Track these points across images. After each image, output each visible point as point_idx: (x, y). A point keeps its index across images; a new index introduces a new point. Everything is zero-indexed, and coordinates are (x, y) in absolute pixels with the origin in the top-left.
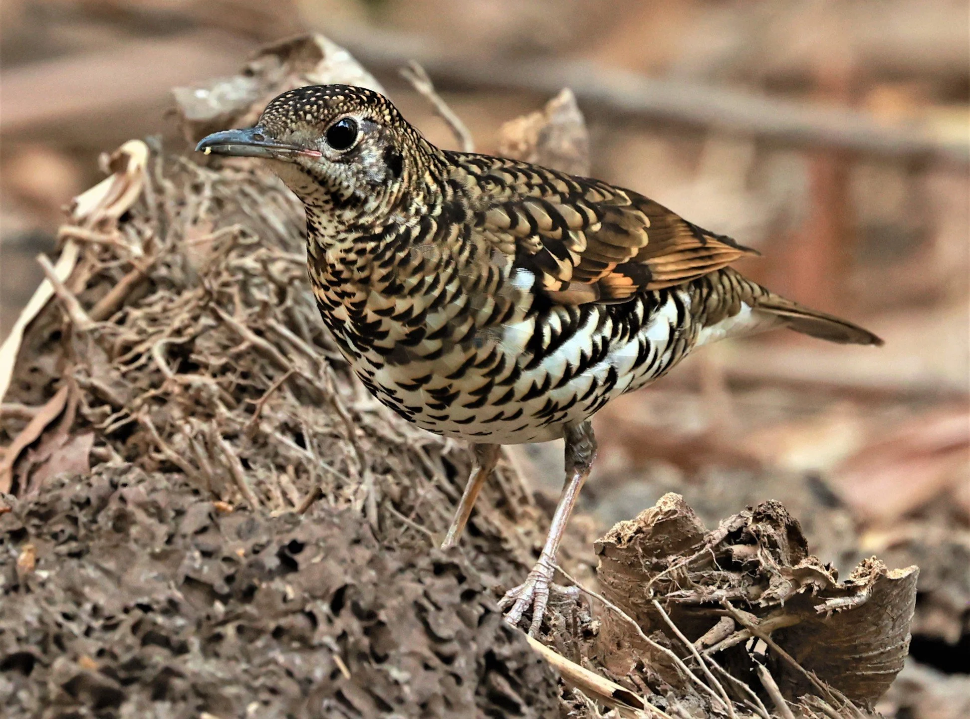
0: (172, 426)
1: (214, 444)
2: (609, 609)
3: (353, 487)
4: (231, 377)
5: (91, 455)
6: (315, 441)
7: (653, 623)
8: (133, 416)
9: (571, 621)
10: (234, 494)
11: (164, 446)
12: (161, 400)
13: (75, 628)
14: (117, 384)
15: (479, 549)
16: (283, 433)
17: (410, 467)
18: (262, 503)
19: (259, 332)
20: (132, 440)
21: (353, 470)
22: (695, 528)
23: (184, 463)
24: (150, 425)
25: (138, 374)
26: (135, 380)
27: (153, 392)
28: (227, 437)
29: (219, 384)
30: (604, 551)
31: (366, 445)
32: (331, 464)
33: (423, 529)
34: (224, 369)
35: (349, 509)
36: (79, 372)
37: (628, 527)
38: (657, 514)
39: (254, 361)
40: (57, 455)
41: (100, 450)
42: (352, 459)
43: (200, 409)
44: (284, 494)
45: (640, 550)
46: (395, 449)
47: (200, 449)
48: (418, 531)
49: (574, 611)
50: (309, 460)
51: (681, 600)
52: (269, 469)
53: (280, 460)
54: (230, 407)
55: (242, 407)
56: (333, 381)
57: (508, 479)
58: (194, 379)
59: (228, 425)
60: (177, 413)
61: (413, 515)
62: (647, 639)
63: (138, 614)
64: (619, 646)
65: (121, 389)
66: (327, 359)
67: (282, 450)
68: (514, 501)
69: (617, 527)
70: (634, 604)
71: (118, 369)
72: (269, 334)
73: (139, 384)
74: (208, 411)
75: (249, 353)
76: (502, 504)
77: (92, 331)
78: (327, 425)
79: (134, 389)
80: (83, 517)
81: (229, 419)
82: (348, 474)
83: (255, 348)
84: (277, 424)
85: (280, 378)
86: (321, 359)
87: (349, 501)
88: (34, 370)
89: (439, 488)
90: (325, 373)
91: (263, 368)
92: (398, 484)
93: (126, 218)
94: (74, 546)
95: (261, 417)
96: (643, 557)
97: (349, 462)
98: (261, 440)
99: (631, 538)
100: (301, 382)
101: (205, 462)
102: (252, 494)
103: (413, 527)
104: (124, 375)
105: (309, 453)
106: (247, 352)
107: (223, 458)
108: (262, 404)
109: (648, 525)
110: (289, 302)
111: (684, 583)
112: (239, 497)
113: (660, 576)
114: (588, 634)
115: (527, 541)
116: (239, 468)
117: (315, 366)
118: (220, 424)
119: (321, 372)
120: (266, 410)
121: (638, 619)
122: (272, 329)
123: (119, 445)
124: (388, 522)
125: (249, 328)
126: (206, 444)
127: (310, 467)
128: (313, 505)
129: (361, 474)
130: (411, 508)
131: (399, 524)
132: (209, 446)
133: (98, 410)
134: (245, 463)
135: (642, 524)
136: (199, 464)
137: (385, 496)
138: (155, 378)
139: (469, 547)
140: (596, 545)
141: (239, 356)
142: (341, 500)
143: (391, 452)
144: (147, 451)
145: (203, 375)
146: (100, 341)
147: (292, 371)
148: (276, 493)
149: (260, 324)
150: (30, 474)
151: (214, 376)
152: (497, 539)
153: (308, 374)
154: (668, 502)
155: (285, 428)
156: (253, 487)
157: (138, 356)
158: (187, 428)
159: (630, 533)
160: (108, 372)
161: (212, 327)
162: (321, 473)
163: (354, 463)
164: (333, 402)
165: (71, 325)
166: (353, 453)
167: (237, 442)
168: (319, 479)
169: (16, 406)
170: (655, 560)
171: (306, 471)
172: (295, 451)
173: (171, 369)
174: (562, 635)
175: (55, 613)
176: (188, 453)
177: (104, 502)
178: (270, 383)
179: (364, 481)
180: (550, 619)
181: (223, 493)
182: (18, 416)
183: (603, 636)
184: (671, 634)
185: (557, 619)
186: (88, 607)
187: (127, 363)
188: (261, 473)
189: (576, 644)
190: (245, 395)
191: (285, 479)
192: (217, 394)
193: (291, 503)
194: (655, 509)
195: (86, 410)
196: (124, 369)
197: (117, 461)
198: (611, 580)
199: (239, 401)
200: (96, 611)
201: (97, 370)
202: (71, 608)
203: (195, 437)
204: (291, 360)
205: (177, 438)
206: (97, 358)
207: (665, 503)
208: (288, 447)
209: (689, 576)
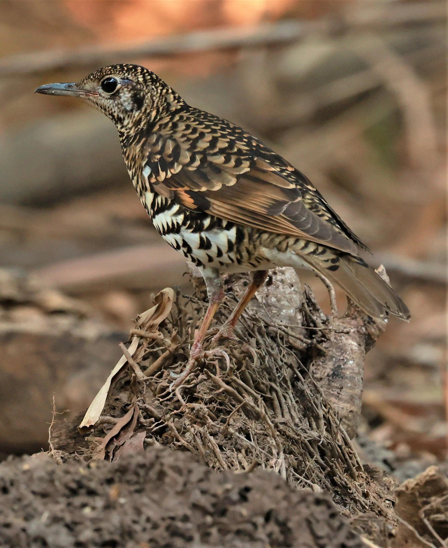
0: (185, 428)
1: (206, 438)
2: (402, 524)
3: (275, 460)
4: (214, 404)
5: (145, 442)
6: (256, 437)
7: (423, 530)
8: (166, 423)
9: (382, 529)
10: (215, 463)
11: (180, 439)
12: (180, 416)
13: (137, 528)
14: (158, 407)
15: (336, 492)
16: (240, 433)
17: (302, 450)
18: (229, 467)
19: (228, 383)
20: (165, 435)
21: (274, 451)
22: (445, 484)
23: (190, 447)
24: (174, 428)
25: (168, 403)
26: (167, 405)
27: (175, 411)
28: (211, 434)
29: (208, 408)
30: (399, 494)
31: (280, 440)
32: (263, 448)
33: (309, 481)
34: (211, 401)
35: (272, 471)
36: (139, 401)
37: (412, 482)
38: (426, 476)
39: (226, 397)
40: (128, 442)
41: (149, 440)
42: (274, 446)
43: (199, 420)
44: (240, 463)
45: (417, 494)
46: (295, 442)
47: (199, 441)
48: (306, 483)
49: (384, 524)
50: (253, 447)
51: (438, 519)
52: (233, 451)
53: (238, 446)
54: (213, 420)
55: (219, 419)
56: (265, 407)
57: (351, 458)
58: (196, 406)
59: (212, 428)
60: (187, 422)
61: (304, 475)
62: (421, 539)
63: (168, 522)
64: (406, 542)
65: (160, 410)
66: (262, 396)
67: (239, 441)
68: (354, 469)
69: (406, 482)
70: (415, 522)
71: (159, 400)
72: (233, 384)
73: (168, 407)
74: (203, 421)
75: (224, 393)
76: (348, 470)
77: (146, 381)
78: (261, 430)
79: (166, 409)
80: (142, 472)
81: (212, 425)
82: (272, 454)
83: (226, 391)
84: (237, 428)
85: (238, 406)
86: (259, 396)
87: (272, 467)
88: (117, 399)
89: (317, 462)
90: (261, 403)
91: (230, 400)
92: (296, 459)
93: (163, 325)
94: (137, 487)
95: (229, 425)
96: (419, 497)
97: (273, 448)
98: (229, 437)
99: (413, 489)
100: (249, 408)
101: (201, 447)
102: (224, 463)
103: (304, 481)
104: (161, 403)
105: (253, 443)
106: (223, 392)
107: (210, 444)
108: (230, 418)
109: (421, 481)
110: (243, 368)
111: (438, 511)
112: (218, 464)
113: (427, 507)
114: (391, 535)
115: (360, 489)
116: (218, 450)
117: (256, 400)
118: (208, 428)
119: (259, 403)
120: (231, 422)
121: (416, 528)
122: (234, 381)
123: (158, 437)
124: (292, 478)
125: (223, 380)
126: (201, 437)
127: (253, 450)
128: (255, 469)
129: (278, 454)
130: (303, 471)
131: (298, 479)
132: (203, 439)
133: (148, 420)
134: (221, 447)
135: (419, 481)
136: (198, 447)
137: (290, 465)
138: (177, 405)
139: (331, 492)
140: (396, 492)
141: (218, 395)
142: (269, 467)
143: (293, 443)
144: (173, 441)
145: (200, 403)
146: (149, 386)
147: (244, 402)
148: (236, 463)
149: (228, 379)
150: (115, 450)
151: (206, 404)
152: (346, 487)
153: (252, 404)
154: (431, 471)
155: (240, 430)
156: (225, 459)
157: (169, 393)
158: (192, 430)
159: (412, 485)
160: (153, 402)
161: (205, 380)
162: (259, 454)
163: (275, 448)
164: (264, 419)
165: (135, 377)
166: (274, 443)
167: (217, 437)
168: (257, 456)
169: (108, 418)
170: (424, 499)
171: (251, 452)
172: (246, 442)
173: (185, 401)
174: (378, 536)
175: (128, 520)
176: (193, 442)
177: (152, 465)
178: (234, 408)
179: (279, 457)
180: (371, 527)
181: (210, 461)
182: (109, 423)
183: (399, 537)
184: (432, 536)
185: (375, 528)
186: (144, 518)
187: (163, 397)
188: (229, 453)
189: (385, 541)
190: (222, 414)
191: (241, 456)
192: (208, 413)
193: (244, 468)
194: (425, 473)
195: (142, 420)
196: (161, 400)
197: (158, 445)
198: (403, 509)
199: (218, 417)
200: (148, 520)
201: (148, 400)
202: (135, 518)
203: (196, 434)
204: (243, 397)
205: (187, 434)
206: (148, 394)
207: (430, 471)
208: (242, 440)
209: (442, 508)
